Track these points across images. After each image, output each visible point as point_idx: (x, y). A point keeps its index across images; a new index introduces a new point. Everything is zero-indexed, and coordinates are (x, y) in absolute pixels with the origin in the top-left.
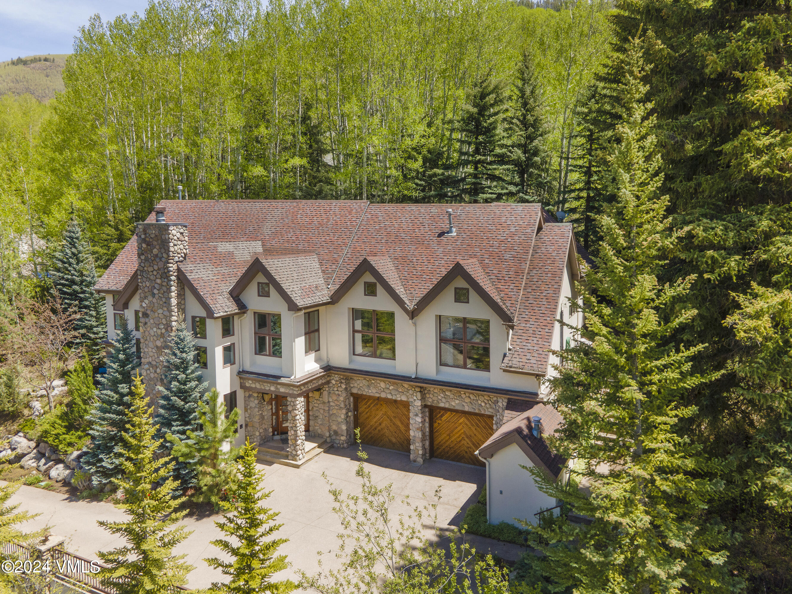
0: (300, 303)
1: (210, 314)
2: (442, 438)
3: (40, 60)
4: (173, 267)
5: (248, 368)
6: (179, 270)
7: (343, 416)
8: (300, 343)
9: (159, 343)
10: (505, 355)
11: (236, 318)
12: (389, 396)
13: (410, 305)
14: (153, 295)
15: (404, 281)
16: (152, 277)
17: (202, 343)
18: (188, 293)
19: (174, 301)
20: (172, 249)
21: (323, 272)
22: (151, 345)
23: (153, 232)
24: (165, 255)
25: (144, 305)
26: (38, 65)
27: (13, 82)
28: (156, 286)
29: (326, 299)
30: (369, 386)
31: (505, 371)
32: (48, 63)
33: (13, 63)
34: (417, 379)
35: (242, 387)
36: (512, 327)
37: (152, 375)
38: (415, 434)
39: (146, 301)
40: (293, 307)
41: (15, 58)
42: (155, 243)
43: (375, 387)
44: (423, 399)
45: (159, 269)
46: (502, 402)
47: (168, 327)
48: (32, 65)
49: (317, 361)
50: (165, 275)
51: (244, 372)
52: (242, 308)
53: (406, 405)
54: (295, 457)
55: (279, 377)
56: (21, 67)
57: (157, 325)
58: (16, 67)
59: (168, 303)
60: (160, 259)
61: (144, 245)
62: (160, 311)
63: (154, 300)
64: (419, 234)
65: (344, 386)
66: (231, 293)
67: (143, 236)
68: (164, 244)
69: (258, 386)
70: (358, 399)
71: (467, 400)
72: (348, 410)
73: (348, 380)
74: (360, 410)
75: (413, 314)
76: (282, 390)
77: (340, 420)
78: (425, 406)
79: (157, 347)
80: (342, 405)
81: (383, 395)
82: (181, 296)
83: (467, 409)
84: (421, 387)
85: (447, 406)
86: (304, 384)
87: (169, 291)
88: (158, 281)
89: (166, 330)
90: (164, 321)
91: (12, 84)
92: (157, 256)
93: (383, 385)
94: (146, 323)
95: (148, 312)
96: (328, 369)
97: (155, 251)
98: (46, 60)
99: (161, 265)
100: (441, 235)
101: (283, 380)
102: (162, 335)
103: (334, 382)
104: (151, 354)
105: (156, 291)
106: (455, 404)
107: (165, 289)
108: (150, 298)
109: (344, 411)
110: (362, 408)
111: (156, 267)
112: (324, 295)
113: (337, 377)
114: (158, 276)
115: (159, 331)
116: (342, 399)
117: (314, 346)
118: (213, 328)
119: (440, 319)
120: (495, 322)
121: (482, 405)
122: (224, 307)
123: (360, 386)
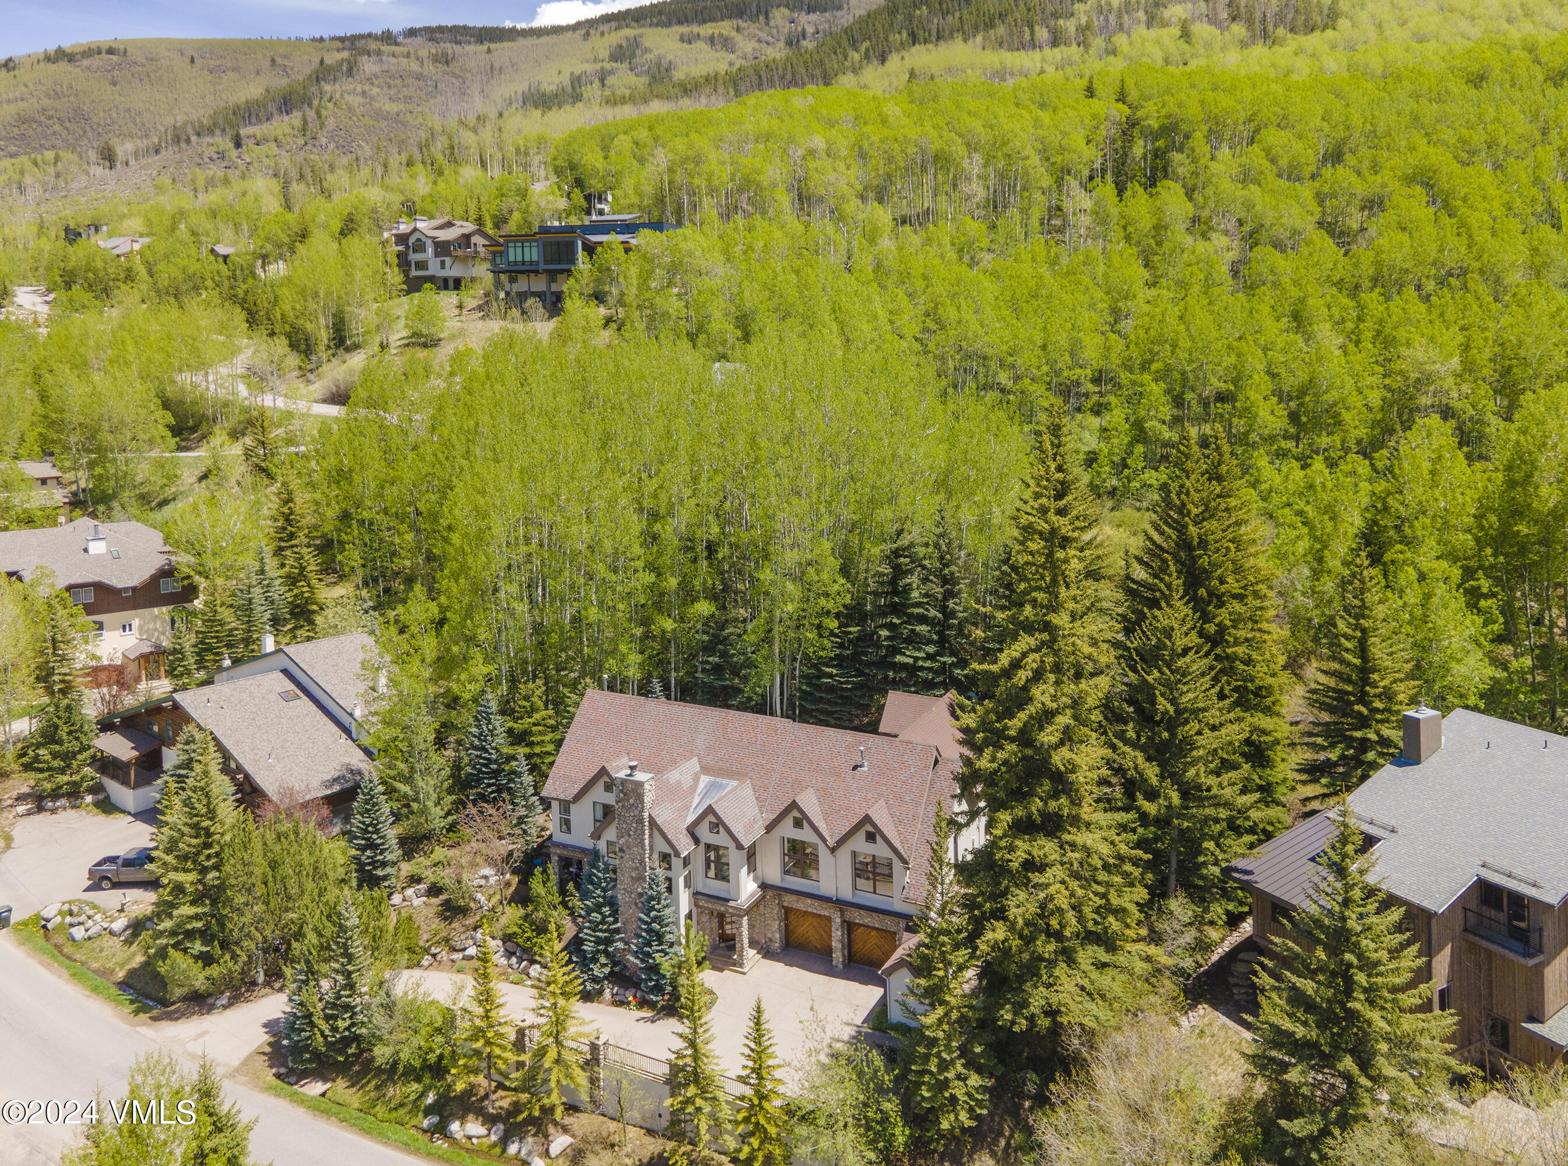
0: (743, 841)
1: (677, 854)
2: (857, 947)
3: (99, 53)
4: (646, 815)
5: (701, 890)
6: (650, 817)
7: (777, 926)
8: (744, 867)
9: (633, 875)
10: (904, 889)
12: (815, 911)
13: (831, 842)
14: (629, 834)
15: (826, 816)
16: (628, 821)
17: (669, 874)
18: (656, 832)
19: (647, 841)
20: (645, 800)
21: (757, 799)
23: (630, 786)
26: (95, 61)
27: (49, 96)
28: (632, 828)
29: (762, 834)
30: (797, 901)
31: (904, 901)
32: (115, 58)
33: (48, 59)
34: (837, 900)
35: (696, 905)
36: (909, 869)
38: (836, 944)
39: (623, 838)
40: (739, 846)
41: (52, 48)
42: (632, 794)
43: (803, 903)
44: (842, 914)
45: (635, 815)
46: (902, 925)
47: (642, 861)
48: (85, 63)
49: (755, 880)
50: (641, 821)
51: (697, 893)
52: (697, 841)
53: (829, 919)
54: (741, 965)
55: (727, 899)
56: (63, 66)
57: (633, 860)
58: (54, 67)
59: (642, 842)
60: (636, 807)
61: (622, 796)
62: (635, 848)
63: (630, 838)
64: (836, 765)
65: (777, 900)
66: (688, 829)
67: (622, 789)
68: (640, 797)
69: (710, 906)
70: (788, 911)
71: (876, 919)
72: (781, 921)
73: (780, 895)
74: (790, 920)
75: (833, 850)
76: (729, 909)
77: (774, 929)
78: (844, 922)
79: (632, 877)
80: (776, 916)
81: (810, 909)
82: (651, 836)
83: (876, 925)
84: (840, 906)
85: (861, 922)
86: (747, 905)
87: (643, 832)
88: (634, 824)
89: (641, 864)
90: (639, 857)
91: (47, 102)
92: (633, 804)
93: (810, 902)
94: (622, 857)
95: (625, 848)
96: (764, 886)
97: (632, 801)
98: (111, 51)
99: (636, 811)
100: (854, 768)
101: (730, 902)
102: (637, 868)
103: (769, 897)
104: (626, 882)
105: (631, 832)
106: (867, 921)
107: (639, 830)
108: (626, 836)
109: (778, 921)
110: (792, 917)
111: (632, 813)
112: (760, 832)
113: (772, 893)
114: (634, 821)
115: (634, 865)
116: (775, 911)
117: (752, 869)
118: (676, 863)
119: (854, 854)
120: (897, 864)
121: (889, 923)
122: (686, 846)
123: (789, 900)
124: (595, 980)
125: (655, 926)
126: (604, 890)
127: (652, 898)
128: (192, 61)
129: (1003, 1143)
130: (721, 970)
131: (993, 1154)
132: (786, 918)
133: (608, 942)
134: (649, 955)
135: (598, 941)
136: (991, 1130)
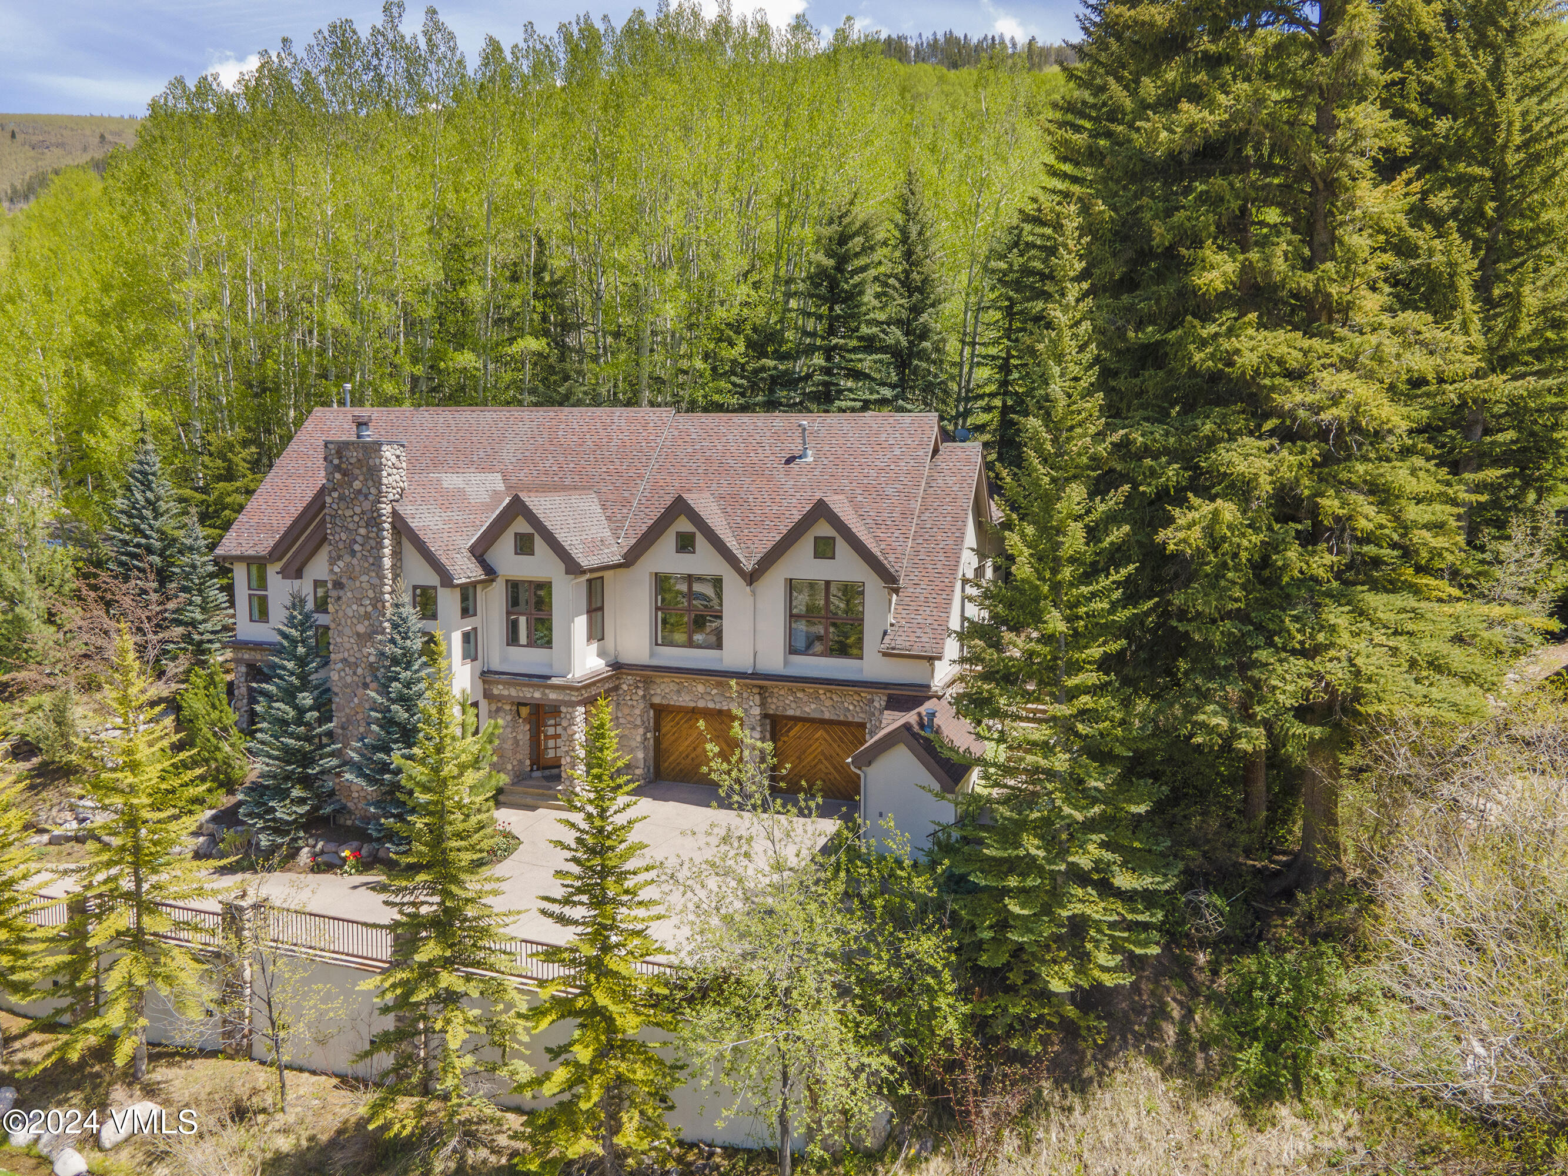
0: (585, 562)
1: (447, 580)
4: (386, 509)
5: (496, 666)
6: (395, 513)
7: (639, 739)
8: (581, 623)
9: (361, 629)
10: (885, 633)
11: (479, 588)
12: (711, 705)
13: (748, 565)
14: (353, 553)
16: (351, 526)
17: (430, 626)
18: (408, 547)
19: (387, 562)
20: (385, 481)
21: (608, 518)
22: (347, 631)
23: (354, 455)
24: (373, 491)
25: (336, 569)
28: (359, 539)
29: (617, 559)
30: (679, 692)
31: (885, 654)
34: (755, 675)
35: (488, 695)
36: (896, 591)
37: (349, 679)
39: (341, 563)
40: (572, 567)
42: (357, 471)
43: (690, 692)
44: (763, 705)
45: (363, 512)
46: (880, 701)
47: (378, 602)
49: (601, 654)
50: (374, 521)
51: (489, 672)
52: (490, 572)
55: (549, 677)
57: (359, 601)
59: (377, 565)
60: (366, 497)
61: (338, 476)
62: (364, 578)
63: (355, 562)
64: (755, 460)
65: (641, 693)
66: (472, 550)
67: (336, 462)
68: (373, 474)
69: (513, 692)
70: (660, 711)
71: (828, 703)
72: (647, 730)
73: (648, 682)
74: (664, 730)
75: (751, 578)
76: (553, 696)
77: (634, 744)
78: (765, 716)
79: (358, 634)
80: (638, 722)
81: (701, 704)
82: (397, 554)
83: (827, 716)
84: (761, 687)
85: (798, 713)
86: (586, 687)
87: (380, 546)
88: (362, 531)
89: (375, 607)
90: (371, 594)
92: (360, 491)
93: (701, 688)
94: (339, 598)
95: (344, 580)
96: (617, 667)
97: (357, 485)
99: (367, 506)
100: (790, 461)
101: (555, 681)
102: (367, 616)
103: (625, 687)
104: (347, 646)
105: (357, 547)
106: (810, 709)
107: (373, 543)
108: (347, 558)
109: (641, 731)
110: (667, 726)
111: (358, 510)
112: (613, 554)
113: (630, 679)
114: (362, 523)
115: (362, 610)
116: (637, 712)
117: (596, 633)
118: (448, 602)
119: (791, 585)
120: (873, 585)
121: (850, 708)
122: (465, 570)
123: (666, 692)
124: (278, 828)
125: (399, 712)
126: (302, 662)
127: (396, 662)
128: (13, 136)
129: (1171, 1032)
130: (533, 808)
131: (1156, 1057)
132: (657, 727)
133: (307, 760)
134: (385, 768)
135: (288, 755)
136: (1139, 1010)
